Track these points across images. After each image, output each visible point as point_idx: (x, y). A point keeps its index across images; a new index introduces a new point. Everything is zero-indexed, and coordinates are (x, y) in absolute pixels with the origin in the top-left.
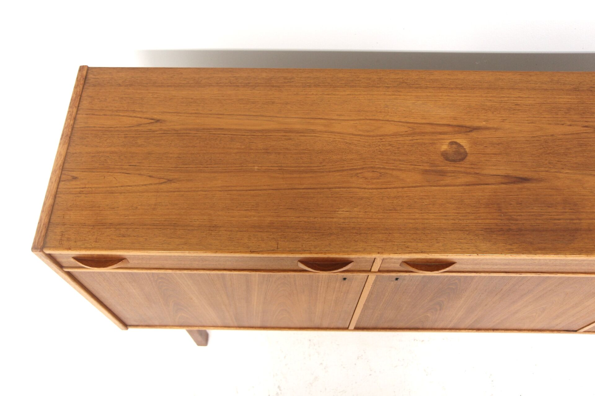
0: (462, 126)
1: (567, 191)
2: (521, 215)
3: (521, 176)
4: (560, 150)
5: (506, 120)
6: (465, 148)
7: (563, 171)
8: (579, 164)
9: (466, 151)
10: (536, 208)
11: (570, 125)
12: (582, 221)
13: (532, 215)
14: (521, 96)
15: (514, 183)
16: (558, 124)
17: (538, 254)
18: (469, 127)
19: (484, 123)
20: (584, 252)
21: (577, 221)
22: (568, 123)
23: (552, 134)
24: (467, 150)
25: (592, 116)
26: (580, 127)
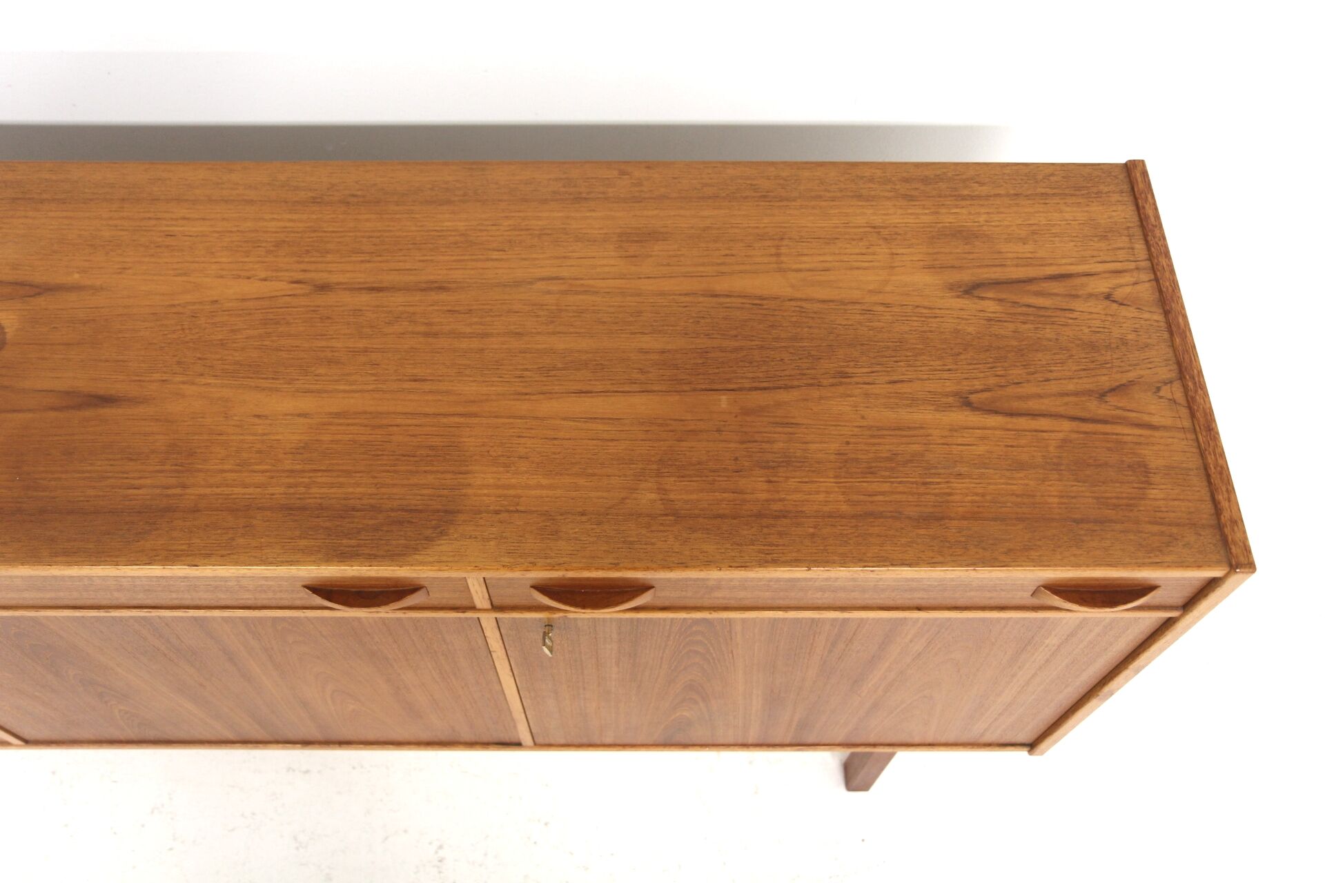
0: (22, 284)
1: (189, 423)
2: (60, 479)
3: (102, 392)
4: (215, 333)
5: (129, 268)
6: (6, 331)
7: (199, 380)
8: (241, 365)
9: (6, 338)
10: (99, 463)
11: (265, 280)
12: (188, 491)
13: (84, 479)
14: (188, 216)
15: (79, 407)
16: (239, 277)
17: (56, 563)
18: (37, 287)
19: (77, 276)
20: (159, 560)
21: (178, 491)
22: (263, 275)
23: (215, 298)
24: (9, 336)
25: (320, 259)
26: (285, 283)
